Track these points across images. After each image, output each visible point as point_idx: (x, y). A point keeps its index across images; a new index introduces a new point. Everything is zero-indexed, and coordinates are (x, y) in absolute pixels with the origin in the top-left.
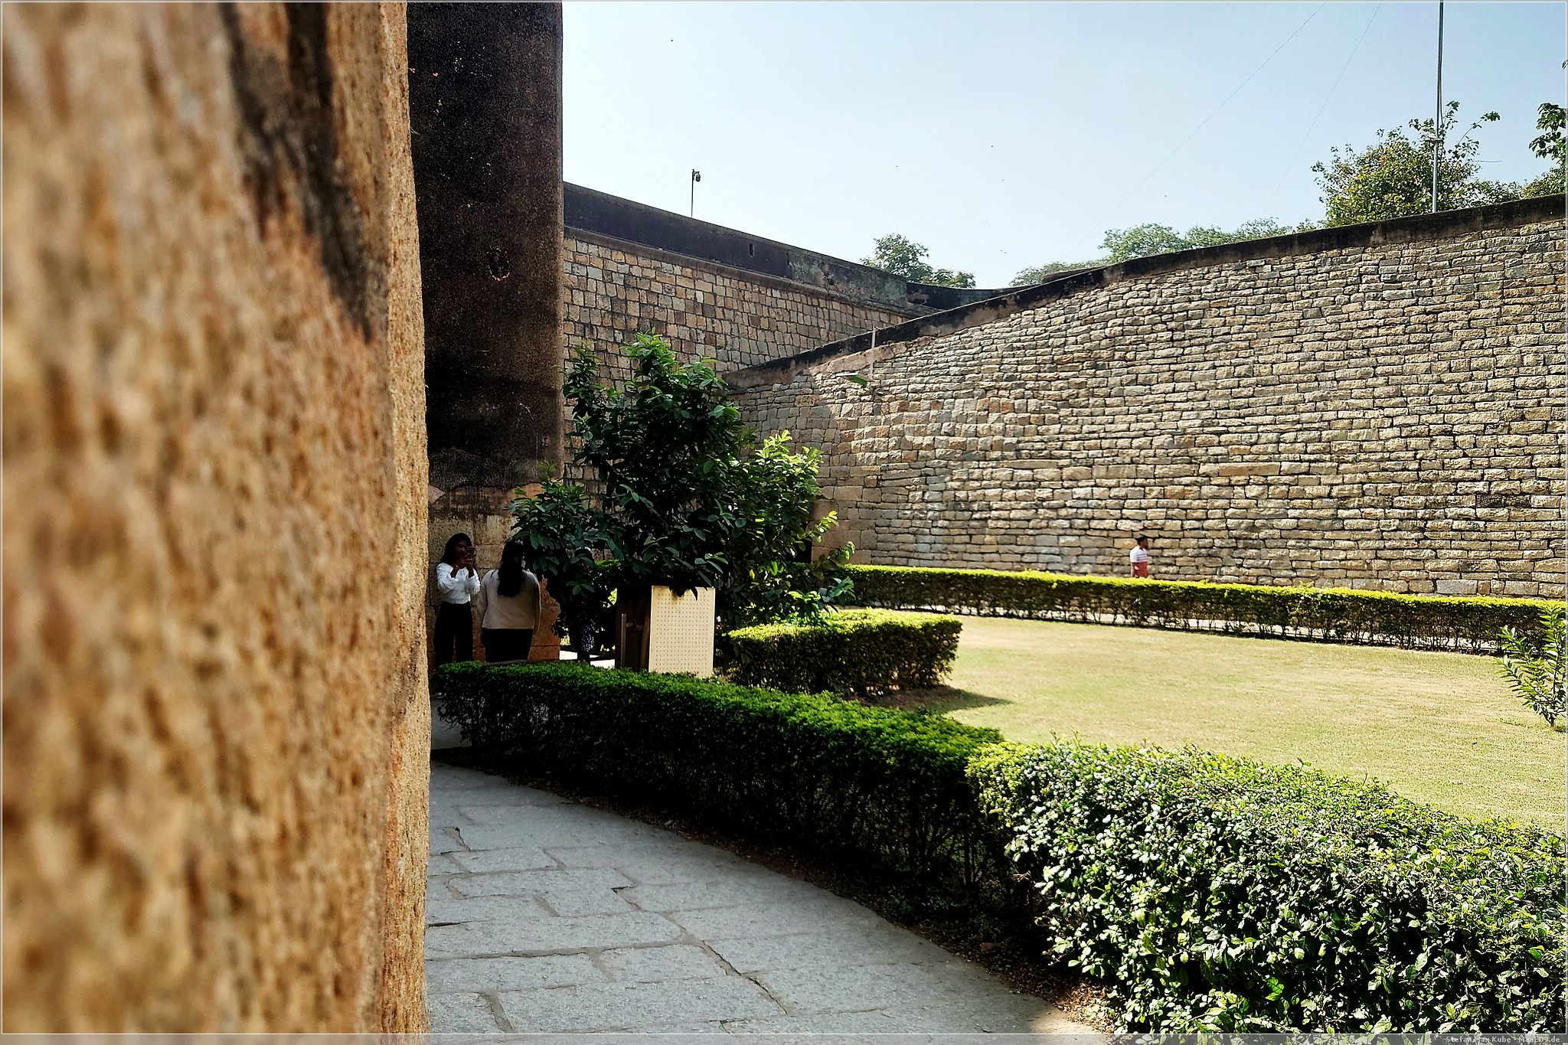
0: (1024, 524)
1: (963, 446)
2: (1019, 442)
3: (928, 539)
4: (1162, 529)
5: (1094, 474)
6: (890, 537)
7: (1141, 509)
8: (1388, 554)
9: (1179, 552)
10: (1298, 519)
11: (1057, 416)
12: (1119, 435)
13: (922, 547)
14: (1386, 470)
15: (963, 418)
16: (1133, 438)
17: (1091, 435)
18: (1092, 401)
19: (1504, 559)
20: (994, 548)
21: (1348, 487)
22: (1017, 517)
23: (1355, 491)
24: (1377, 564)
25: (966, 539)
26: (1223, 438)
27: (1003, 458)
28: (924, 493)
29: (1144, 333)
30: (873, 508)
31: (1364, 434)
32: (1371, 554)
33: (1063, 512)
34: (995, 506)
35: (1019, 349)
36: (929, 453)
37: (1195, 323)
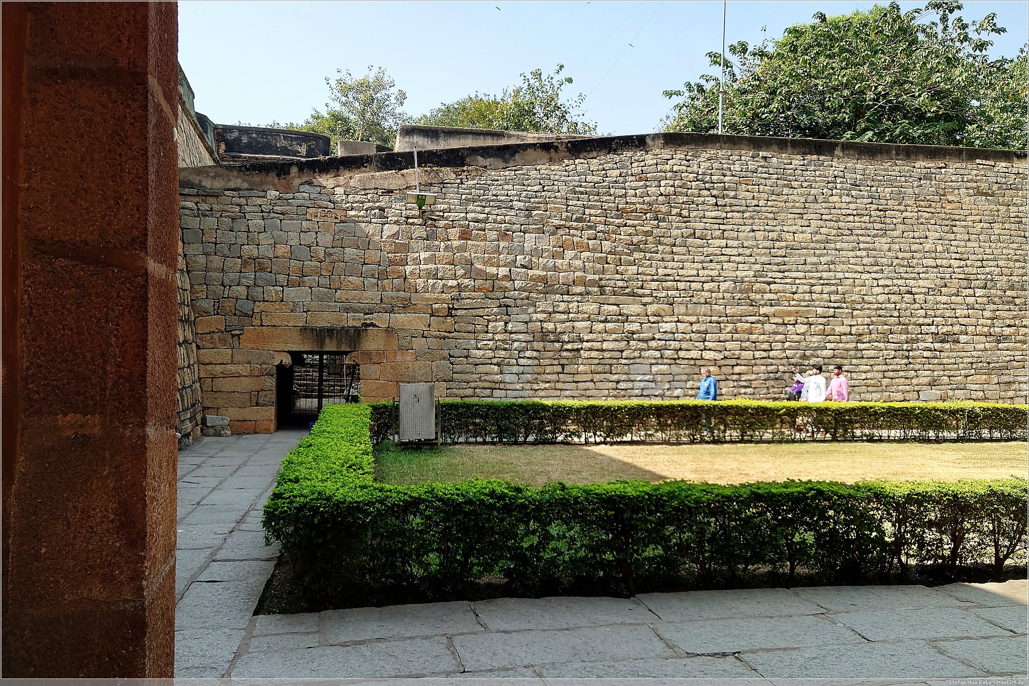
0: (618, 354)
1: (544, 280)
2: (601, 279)
3: (515, 369)
4: (738, 358)
5: (676, 311)
6: (470, 368)
7: (720, 341)
8: (891, 374)
9: (754, 377)
10: (834, 350)
11: (632, 259)
12: (692, 279)
13: (508, 378)
14: (881, 316)
15: (537, 252)
16: (703, 282)
17: (667, 278)
18: (660, 248)
19: (952, 376)
20: (588, 377)
21: (861, 328)
22: (611, 347)
23: (866, 331)
24: (886, 381)
25: (559, 369)
26: (773, 286)
27: (588, 293)
28: (506, 323)
29: (692, 195)
30: (444, 338)
31: (864, 290)
32: (880, 375)
33: (653, 344)
34: (586, 338)
35: (582, 193)
36: (508, 284)
37: (732, 194)
